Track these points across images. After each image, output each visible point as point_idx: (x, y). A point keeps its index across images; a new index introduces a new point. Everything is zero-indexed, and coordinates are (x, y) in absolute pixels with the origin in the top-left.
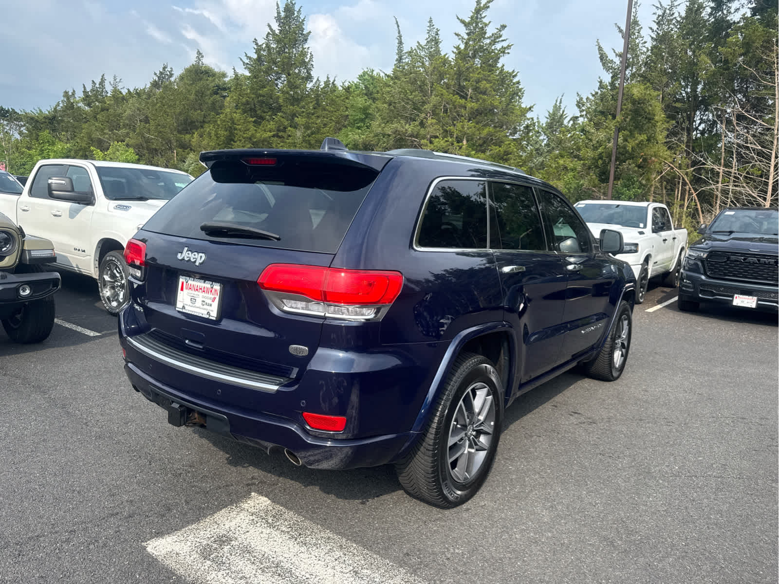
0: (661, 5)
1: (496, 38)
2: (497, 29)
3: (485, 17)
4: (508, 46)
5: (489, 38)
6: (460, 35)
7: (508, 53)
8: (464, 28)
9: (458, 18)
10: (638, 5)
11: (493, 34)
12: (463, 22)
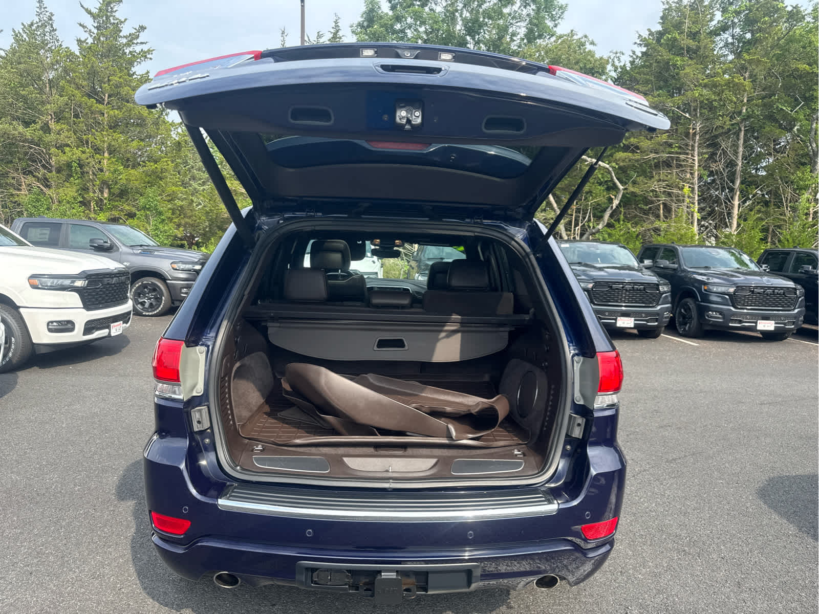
0: (309, 40)
1: (132, 39)
2: (136, 29)
3: (116, 11)
4: (149, 50)
5: (125, 37)
6: (86, 27)
7: (151, 59)
8: (91, 20)
9: (82, 6)
10: (286, 34)
11: (130, 34)
12: (89, 12)
